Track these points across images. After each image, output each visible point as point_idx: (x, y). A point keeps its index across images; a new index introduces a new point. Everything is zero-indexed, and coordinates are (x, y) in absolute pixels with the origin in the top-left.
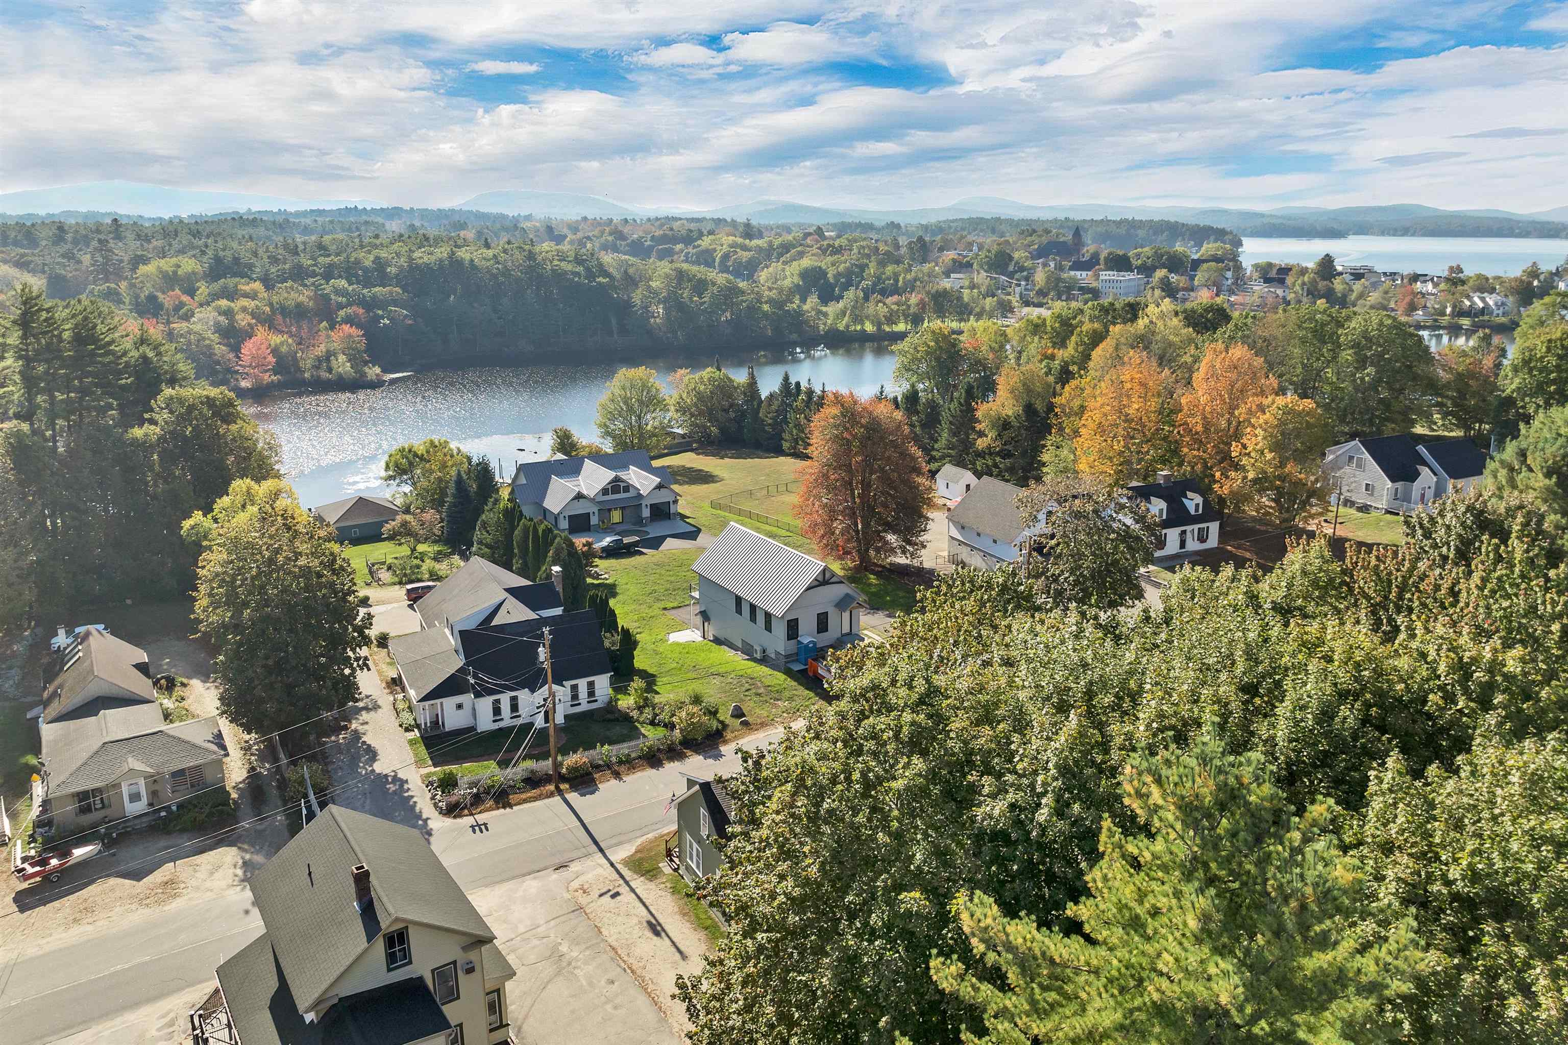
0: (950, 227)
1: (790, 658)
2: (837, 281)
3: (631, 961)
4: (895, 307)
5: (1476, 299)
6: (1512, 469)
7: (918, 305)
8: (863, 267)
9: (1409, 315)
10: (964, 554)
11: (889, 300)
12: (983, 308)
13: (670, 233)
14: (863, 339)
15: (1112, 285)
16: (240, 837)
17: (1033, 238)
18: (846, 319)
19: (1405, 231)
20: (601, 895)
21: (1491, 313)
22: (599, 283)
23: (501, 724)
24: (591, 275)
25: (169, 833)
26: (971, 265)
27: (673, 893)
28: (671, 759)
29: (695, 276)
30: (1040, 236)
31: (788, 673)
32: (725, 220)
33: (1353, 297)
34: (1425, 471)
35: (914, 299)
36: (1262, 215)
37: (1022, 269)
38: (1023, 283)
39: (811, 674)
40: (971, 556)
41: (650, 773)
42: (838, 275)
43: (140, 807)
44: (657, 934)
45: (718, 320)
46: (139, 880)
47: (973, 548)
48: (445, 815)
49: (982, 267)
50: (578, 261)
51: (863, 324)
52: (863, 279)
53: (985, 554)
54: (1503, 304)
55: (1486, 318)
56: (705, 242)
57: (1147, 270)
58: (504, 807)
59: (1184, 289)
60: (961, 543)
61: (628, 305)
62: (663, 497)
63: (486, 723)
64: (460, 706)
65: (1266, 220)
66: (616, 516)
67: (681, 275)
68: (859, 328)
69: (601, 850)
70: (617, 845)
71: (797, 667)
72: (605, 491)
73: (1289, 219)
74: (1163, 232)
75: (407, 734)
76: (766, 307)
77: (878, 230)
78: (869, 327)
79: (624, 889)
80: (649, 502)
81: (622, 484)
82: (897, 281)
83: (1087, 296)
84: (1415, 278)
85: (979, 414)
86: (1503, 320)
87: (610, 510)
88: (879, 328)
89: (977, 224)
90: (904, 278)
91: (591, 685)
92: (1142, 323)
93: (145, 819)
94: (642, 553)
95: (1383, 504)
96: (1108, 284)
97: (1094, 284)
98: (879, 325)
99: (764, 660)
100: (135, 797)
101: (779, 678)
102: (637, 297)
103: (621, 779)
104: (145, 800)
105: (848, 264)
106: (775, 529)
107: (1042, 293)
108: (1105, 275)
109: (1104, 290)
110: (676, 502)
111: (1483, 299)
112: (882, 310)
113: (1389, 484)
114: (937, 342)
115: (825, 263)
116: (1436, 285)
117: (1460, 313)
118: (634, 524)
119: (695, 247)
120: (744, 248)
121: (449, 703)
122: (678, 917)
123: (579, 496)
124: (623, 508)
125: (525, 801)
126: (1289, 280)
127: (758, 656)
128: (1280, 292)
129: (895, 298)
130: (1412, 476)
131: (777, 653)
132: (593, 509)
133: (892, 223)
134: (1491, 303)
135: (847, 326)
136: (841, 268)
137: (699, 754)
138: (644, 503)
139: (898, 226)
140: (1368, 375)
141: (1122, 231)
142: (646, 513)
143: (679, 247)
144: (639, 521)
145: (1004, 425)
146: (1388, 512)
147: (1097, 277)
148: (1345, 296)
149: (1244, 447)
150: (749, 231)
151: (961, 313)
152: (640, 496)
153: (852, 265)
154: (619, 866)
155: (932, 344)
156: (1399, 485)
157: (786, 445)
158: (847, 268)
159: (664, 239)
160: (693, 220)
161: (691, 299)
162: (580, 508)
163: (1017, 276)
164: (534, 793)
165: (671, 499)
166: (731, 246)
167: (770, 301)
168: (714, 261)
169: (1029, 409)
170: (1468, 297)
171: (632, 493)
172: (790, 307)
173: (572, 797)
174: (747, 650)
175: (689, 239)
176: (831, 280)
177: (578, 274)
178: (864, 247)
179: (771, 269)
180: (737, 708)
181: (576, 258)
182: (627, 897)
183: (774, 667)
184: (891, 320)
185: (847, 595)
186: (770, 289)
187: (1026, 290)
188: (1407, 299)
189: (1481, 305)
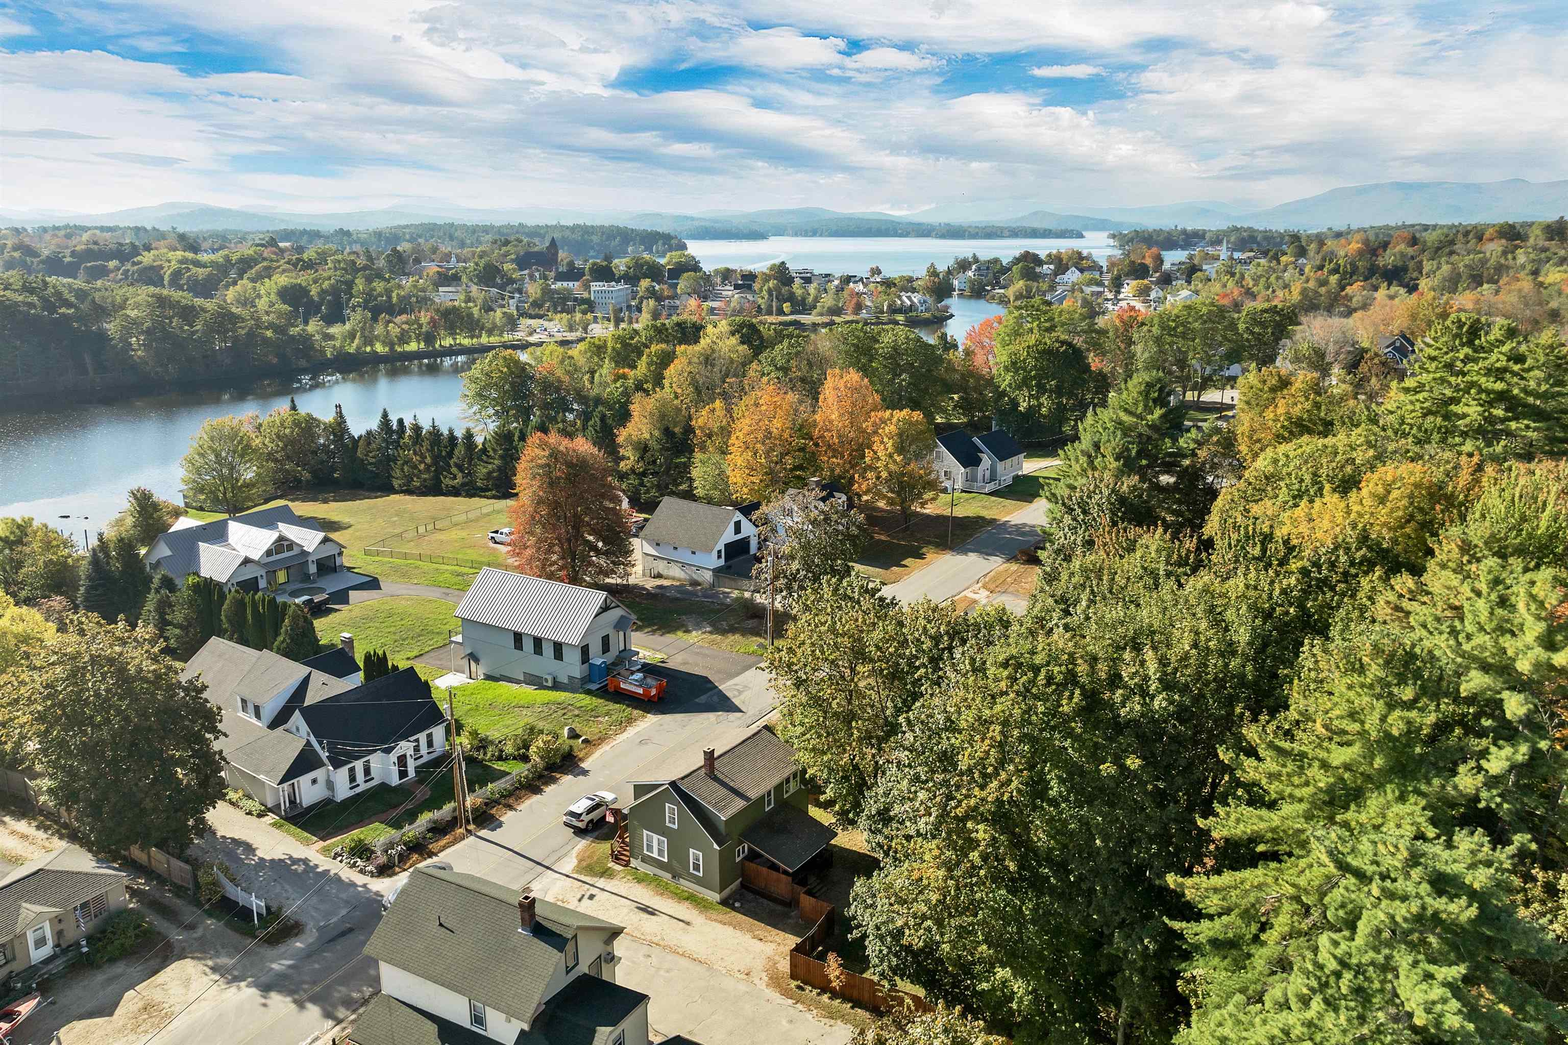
0: (404, 234)
1: (587, 679)
2: (323, 299)
3: (648, 938)
4: (405, 327)
5: (904, 298)
6: (1090, 456)
7: (429, 323)
8: (350, 284)
9: (857, 314)
10: (661, 567)
11: (398, 320)
12: (494, 324)
13: (96, 247)
14: (376, 360)
15: (603, 295)
16: (184, 949)
17: (509, 248)
18: (356, 341)
19: (813, 232)
20: (580, 900)
21: (917, 310)
22: (63, 314)
23: (358, 790)
24: (50, 306)
25: (99, 967)
26: (459, 279)
27: (639, 882)
28: (547, 784)
29: (178, 302)
30: (516, 246)
31: (589, 692)
32: (145, 229)
33: (811, 299)
34: (984, 457)
35: (424, 318)
36: (693, 219)
37: (512, 281)
38: (517, 295)
39: (612, 690)
40: (668, 568)
41: (536, 798)
42: (323, 292)
43: (47, 951)
44: (652, 914)
45: (213, 350)
46: (111, 1014)
47: (669, 561)
48: (378, 876)
49: (471, 280)
50: (27, 289)
51: (372, 345)
52: (352, 296)
53: (684, 565)
54: (925, 302)
55: (914, 314)
56: (147, 258)
57: (631, 279)
58: (430, 857)
59: (669, 297)
60: (656, 558)
61: (102, 336)
62: (330, 550)
63: (343, 792)
64: (314, 781)
65: (696, 223)
66: (282, 577)
67: (162, 301)
68: (368, 349)
69: (548, 868)
70: (559, 859)
71: (594, 687)
72: (269, 553)
73: (716, 221)
74: (615, 238)
75: (263, 819)
76: (269, 333)
77: (327, 238)
78: (379, 348)
79: (594, 891)
80: (314, 558)
81: (285, 543)
82: (390, 297)
83: (583, 307)
84: (847, 279)
85: (620, 440)
86: (927, 315)
87: (275, 571)
88: (392, 348)
89: (433, 230)
90: (398, 295)
91: (430, 736)
92: (704, 342)
93: (59, 962)
94: (336, 610)
95: (959, 485)
96: (600, 295)
97: (586, 295)
98: (392, 345)
99: (557, 686)
100: (41, 942)
101: (586, 700)
102: (112, 327)
103: (516, 810)
104: (50, 943)
105: (333, 281)
106: (457, 568)
107: (536, 304)
108: (596, 286)
109: (597, 301)
110: (341, 554)
111: (909, 298)
112: (394, 330)
113: (962, 470)
114: (508, 367)
115: (303, 278)
116: (865, 285)
117: (894, 310)
118: (302, 581)
119: (134, 264)
120: (197, 264)
121: (304, 781)
122: (658, 898)
123: (247, 561)
124: (287, 568)
125: (444, 848)
126: (756, 286)
127: (550, 684)
128: (750, 297)
129: (404, 317)
130: (977, 462)
131: (570, 678)
132: (260, 572)
133: (341, 229)
134: (915, 300)
135: (358, 348)
136: (326, 285)
137: (566, 774)
138: (310, 559)
139: (348, 233)
140: (904, 380)
141: (577, 236)
142: (313, 569)
143: (112, 264)
144: (306, 577)
145: (643, 449)
146: (963, 491)
147: (587, 287)
148: (804, 299)
149: (875, 453)
150: (190, 244)
151: (471, 330)
152: (304, 553)
153: (337, 281)
154: (575, 876)
155: (505, 370)
156: (968, 470)
157: (396, 483)
158: (332, 286)
159: (89, 254)
160: (102, 229)
161: (181, 328)
162: (248, 573)
163: (508, 288)
164: (448, 838)
165: (336, 552)
166: (181, 262)
167: (271, 326)
168: (162, 279)
169: (667, 432)
170: (900, 297)
171: (296, 551)
172: (294, 331)
173: (484, 833)
174: (536, 682)
175: (125, 254)
176: (316, 299)
177: (32, 305)
178: (339, 262)
179: (238, 288)
180: (571, 730)
181: (24, 286)
182: (600, 896)
183: (573, 691)
184: (403, 338)
185: (622, 617)
186: (267, 313)
187: (520, 302)
188: (854, 301)
189: (909, 303)
